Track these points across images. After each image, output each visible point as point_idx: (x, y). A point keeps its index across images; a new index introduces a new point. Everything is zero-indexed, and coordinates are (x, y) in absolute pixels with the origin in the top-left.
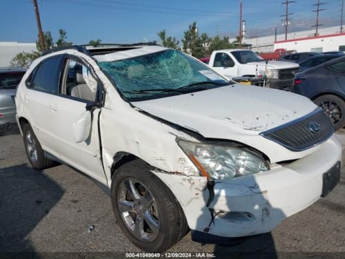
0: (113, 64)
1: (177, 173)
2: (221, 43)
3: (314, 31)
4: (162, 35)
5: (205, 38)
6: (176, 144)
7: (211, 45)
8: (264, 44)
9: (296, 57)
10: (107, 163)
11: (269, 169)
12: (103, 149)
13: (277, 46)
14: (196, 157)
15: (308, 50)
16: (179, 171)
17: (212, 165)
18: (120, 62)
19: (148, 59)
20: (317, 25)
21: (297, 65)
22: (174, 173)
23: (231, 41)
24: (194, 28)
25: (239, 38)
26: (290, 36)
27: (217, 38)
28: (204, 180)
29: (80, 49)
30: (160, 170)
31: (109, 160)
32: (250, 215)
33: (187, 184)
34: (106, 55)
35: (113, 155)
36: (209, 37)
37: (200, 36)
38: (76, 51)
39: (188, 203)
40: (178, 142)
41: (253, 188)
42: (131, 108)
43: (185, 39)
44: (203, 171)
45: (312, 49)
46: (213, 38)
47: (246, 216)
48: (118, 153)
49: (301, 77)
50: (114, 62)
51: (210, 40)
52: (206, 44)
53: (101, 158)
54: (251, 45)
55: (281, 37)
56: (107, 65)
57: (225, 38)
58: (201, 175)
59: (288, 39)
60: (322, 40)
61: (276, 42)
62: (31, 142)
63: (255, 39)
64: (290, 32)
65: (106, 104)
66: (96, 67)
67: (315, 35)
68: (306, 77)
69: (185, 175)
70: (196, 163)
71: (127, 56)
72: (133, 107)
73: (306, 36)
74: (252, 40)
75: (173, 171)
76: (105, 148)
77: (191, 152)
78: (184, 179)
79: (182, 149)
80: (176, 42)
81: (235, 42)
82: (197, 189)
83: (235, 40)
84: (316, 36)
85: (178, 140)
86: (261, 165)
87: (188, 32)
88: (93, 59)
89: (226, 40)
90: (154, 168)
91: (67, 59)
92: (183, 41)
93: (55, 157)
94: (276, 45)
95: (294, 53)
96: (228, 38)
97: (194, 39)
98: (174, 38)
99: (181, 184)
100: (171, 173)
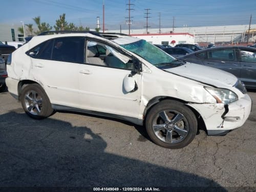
1: (205, 103)
3: (145, 30)
4: (37, 20)
5: (72, 27)
6: (204, 89)
10: (144, 104)
11: (238, 99)
12: (142, 96)
16: (207, 102)
20: (147, 27)
24: (64, 18)
26: (132, 32)
27: (81, 28)
28: (222, 105)
30: (193, 103)
32: (238, 118)
37: (68, 24)
39: (210, 117)
42: (165, 72)
43: (56, 26)
44: (218, 101)
47: (235, 119)
57: (87, 28)
59: (130, 34)
60: (152, 37)
63: (107, 31)
64: (131, 29)
65: (145, 70)
67: (147, 33)
69: (210, 103)
73: (142, 33)
75: (202, 102)
78: (210, 106)
79: (208, 92)
80: (49, 28)
82: (218, 109)
86: (236, 97)
87: (59, 21)
92: (55, 27)
98: (48, 24)
99: (208, 108)
100: (201, 103)
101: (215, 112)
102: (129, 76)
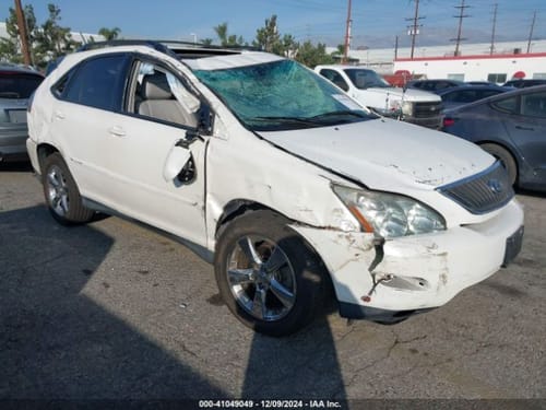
0: (213, 75)
1: (330, 228)
2: (313, 53)
3: (452, 48)
4: (222, 31)
5: (289, 42)
6: (330, 191)
7: (298, 55)
8: (377, 61)
9: (431, 85)
10: (212, 214)
11: (445, 229)
12: (208, 195)
13: (399, 66)
14: (358, 208)
15: (444, 77)
16: (332, 225)
17: (379, 220)
18: (221, 73)
19: (260, 71)
20: (459, 39)
21: (437, 98)
22: (324, 228)
23: (329, 51)
24: (273, 24)
25: (342, 49)
26: (418, 52)
27: (307, 45)
28: (369, 237)
29: (158, 46)
30: (302, 224)
31: (216, 211)
32: (422, 282)
33: (344, 242)
34: (199, 60)
35: (224, 205)
36: (296, 40)
37: (281, 37)
38: (153, 50)
39: (341, 267)
40: (332, 188)
41: (432, 248)
42: (258, 139)
43: (257, 41)
44: (366, 227)
45: (450, 75)
46: (302, 44)
47: (417, 283)
48: (234, 201)
49: (453, 116)
50: (213, 71)
51: (296, 47)
52: (290, 52)
53: (205, 208)
54: (357, 60)
55: (404, 52)
56: (206, 76)
57: (320, 45)
58: (362, 230)
59: (414, 56)
60: (465, 63)
61: (396, 60)
62: (56, 183)
63: (366, 52)
64: (417, 46)
65: (217, 131)
66: (192, 77)
67: (456, 53)
68: (460, 116)
69: (341, 230)
70: (358, 216)
71: (229, 64)
72: (261, 138)
73: (442, 55)
74: (361, 52)
75: (323, 225)
76: (213, 194)
77: (352, 202)
78: (340, 236)
79: (340, 198)
81: (336, 53)
82: (358, 248)
83: (336, 50)
84: (456, 56)
85: (334, 185)
86: (436, 222)
87: (262, 31)
88: (184, 64)
89: (322, 48)
90: (293, 221)
91: (137, 60)
93: (106, 207)
94: (397, 64)
95: (423, 78)
96: (324, 46)
97: (271, 42)
98: (241, 38)
99: (335, 242)
100: (320, 228)
101: (352, 256)
102: (177, 145)
